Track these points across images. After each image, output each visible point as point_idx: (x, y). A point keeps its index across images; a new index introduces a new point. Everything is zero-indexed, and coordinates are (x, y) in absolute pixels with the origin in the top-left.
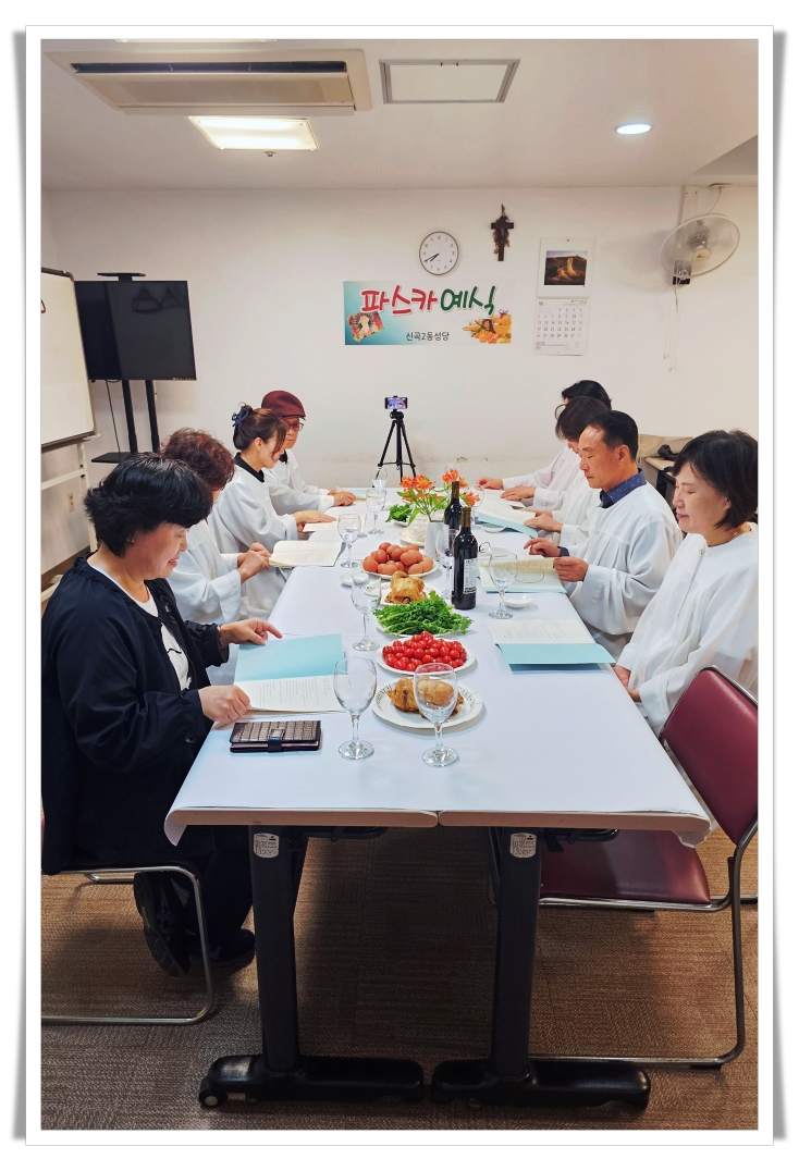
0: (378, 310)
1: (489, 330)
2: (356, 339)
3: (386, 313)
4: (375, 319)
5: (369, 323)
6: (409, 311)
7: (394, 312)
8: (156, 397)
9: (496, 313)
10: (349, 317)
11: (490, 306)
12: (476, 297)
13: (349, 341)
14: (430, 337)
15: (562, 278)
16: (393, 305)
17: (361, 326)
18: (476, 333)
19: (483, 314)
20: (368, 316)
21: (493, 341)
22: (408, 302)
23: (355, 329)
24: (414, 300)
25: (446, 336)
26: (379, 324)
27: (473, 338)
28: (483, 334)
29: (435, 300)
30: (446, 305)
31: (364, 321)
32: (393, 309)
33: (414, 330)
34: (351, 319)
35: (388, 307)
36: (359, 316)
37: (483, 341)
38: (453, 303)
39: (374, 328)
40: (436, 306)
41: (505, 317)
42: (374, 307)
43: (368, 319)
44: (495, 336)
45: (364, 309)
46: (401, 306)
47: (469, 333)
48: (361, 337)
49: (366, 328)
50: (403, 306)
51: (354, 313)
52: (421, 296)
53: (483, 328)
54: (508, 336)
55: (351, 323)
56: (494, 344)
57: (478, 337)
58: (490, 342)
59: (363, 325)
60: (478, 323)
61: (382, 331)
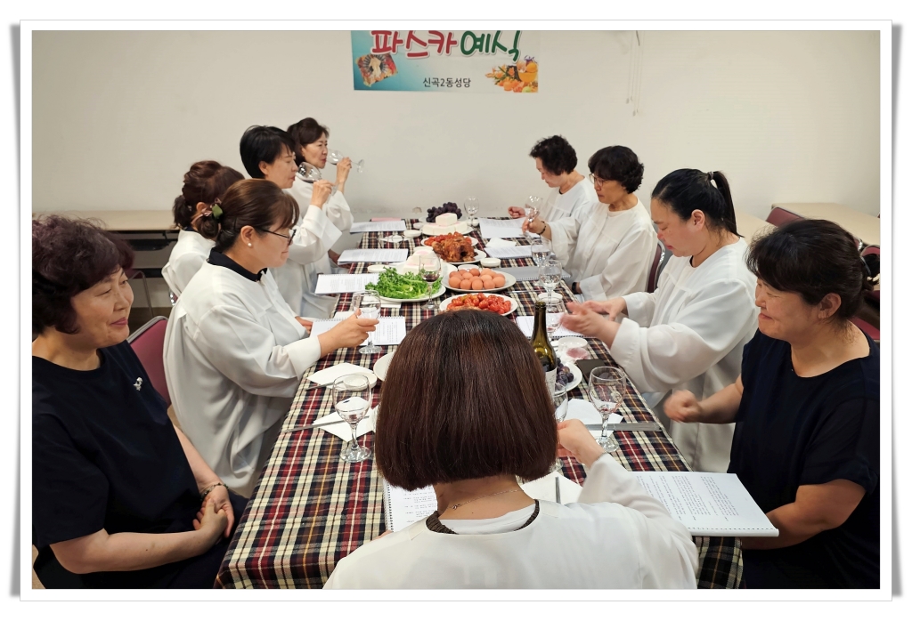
0: (391, 52)
1: (514, 77)
2: (366, 83)
3: (400, 55)
4: (388, 63)
5: (381, 67)
6: (425, 54)
7: (409, 55)
9: (521, 59)
10: (357, 62)
11: (515, 51)
12: (499, 41)
13: (359, 86)
14: (450, 82)
16: (408, 47)
17: (372, 69)
18: (500, 80)
19: (504, 59)
20: (379, 58)
21: (519, 90)
22: (424, 44)
23: (364, 72)
24: (430, 41)
25: (468, 83)
26: (392, 66)
27: (498, 87)
28: (508, 82)
29: (455, 43)
30: (468, 48)
31: (375, 63)
32: (407, 51)
33: (432, 75)
34: (360, 61)
35: (402, 48)
36: (368, 59)
37: (508, 89)
38: (475, 46)
39: (387, 72)
40: (456, 49)
41: (531, 64)
42: (385, 49)
43: (379, 62)
44: (521, 84)
45: (374, 51)
46: (416, 48)
47: (492, 81)
48: (373, 82)
49: (377, 72)
50: (420, 49)
51: (364, 55)
52: (439, 38)
53: (508, 75)
54: (535, 85)
55: (360, 66)
56: (518, 94)
57: (502, 85)
58: (516, 91)
59: (374, 68)
60: (502, 70)
61: (395, 75)
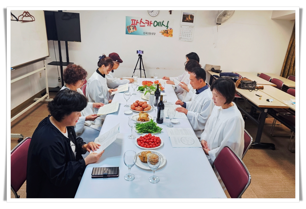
0: (136, 25)
1: (167, 33)
2: (129, 33)
3: (138, 26)
6: (144, 26)
7: (140, 26)
8: (68, 46)
9: (169, 29)
10: (127, 27)
11: (167, 26)
12: (163, 24)
13: (127, 33)
14: (150, 34)
15: (187, 20)
16: (140, 24)
18: (163, 33)
19: (165, 29)
20: (133, 26)
22: (144, 24)
23: (129, 30)
24: (146, 23)
25: (155, 34)
26: (136, 29)
28: (165, 34)
29: (152, 23)
30: (155, 25)
31: (132, 28)
33: (146, 31)
34: (128, 27)
35: (138, 24)
36: (130, 26)
37: (165, 36)
38: (157, 25)
39: (134, 30)
40: (152, 25)
41: (171, 30)
42: (134, 24)
43: (133, 27)
45: (131, 24)
46: (142, 24)
47: (161, 33)
48: (130, 32)
49: (132, 30)
52: (148, 22)
53: (165, 32)
54: (172, 35)
55: (128, 28)
56: (167, 37)
57: (163, 35)
58: (167, 36)
59: (131, 29)
60: (163, 31)
61: (136, 31)
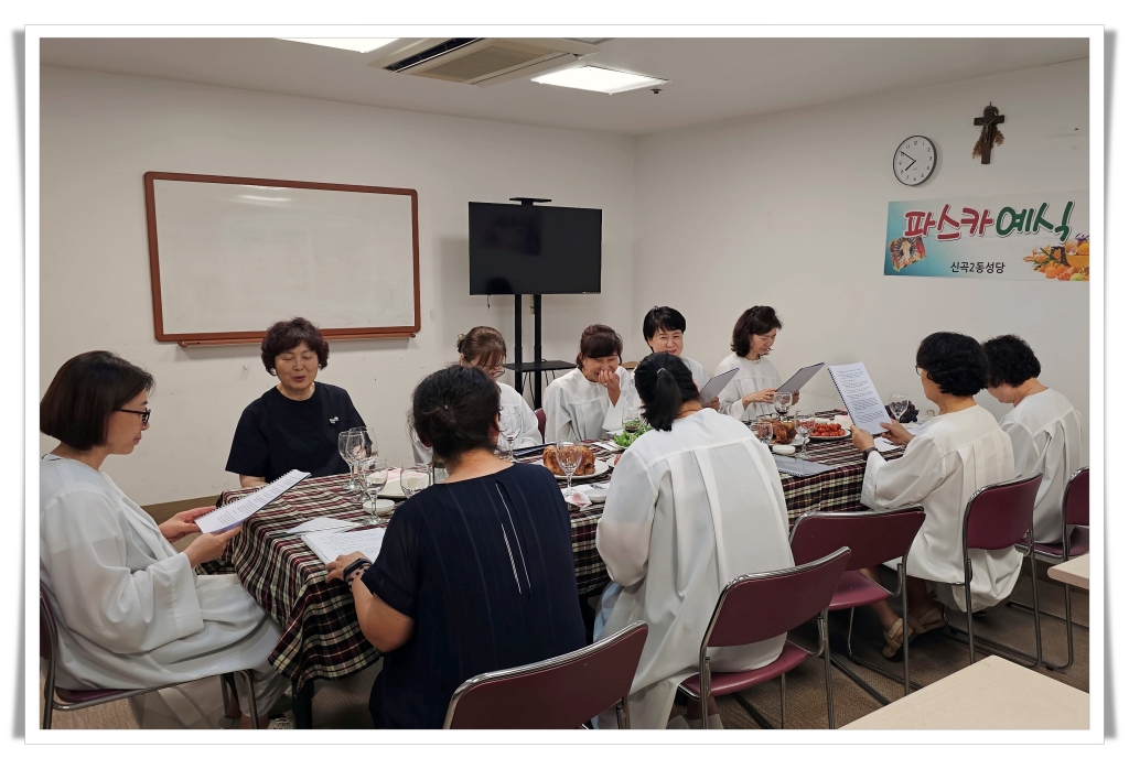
0: (922, 235)
1: (1060, 261)
2: (895, 268)
3: (931, 239)
4: (918, 246)
5: (911, 250)
6: (956, 235)
7: (940, 237)
9: (1072, 239)
10: (889, 246)
11: (1064, 229)
12: (1045, 217)
13: (888, 271)
14: (980, 268)
16: (939, 228)
17: (902, 254)
18: (1041, 265)
19: (1053, 240)
20: (910, 241)
21: (1066, 278)
22: (956, 224)
23: (895, 256)
24: (964, 221)
25: (1001, 268)
26: (921, 250)
27: (1038, 273)
28: (1051, 267)
29: (990, 221)
30: (1004, 228)
31: (906, 247)
32: (938, 233)
33: (961, 259)
34: (893, 245)
35: (933, 231)
36: (901, 242)
37: (1050, 277)
38: (1012, 225)
39: (916, 256)
40: (991, 230)
41: (1084, 244)
42: (917, 231)
43: (910, 245)
44: (1070, 270)
45: (907, 234)
46: (948, 229)
47: (1032, 265)
48: (902, 266)
49: (907, 255)
50: (951, 230)
51: (896, 239)
52: (973, 217)
53: (1052, 258)
54: (1086, 271)
55: (892, 251)
56: (1065, 282)
57: (1043, 271)
58: (1062, 279)
59: (905, 252)
60: (1045, 252)
61: (923, 258)
